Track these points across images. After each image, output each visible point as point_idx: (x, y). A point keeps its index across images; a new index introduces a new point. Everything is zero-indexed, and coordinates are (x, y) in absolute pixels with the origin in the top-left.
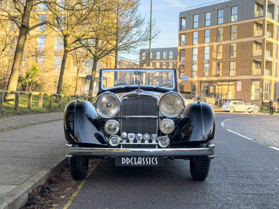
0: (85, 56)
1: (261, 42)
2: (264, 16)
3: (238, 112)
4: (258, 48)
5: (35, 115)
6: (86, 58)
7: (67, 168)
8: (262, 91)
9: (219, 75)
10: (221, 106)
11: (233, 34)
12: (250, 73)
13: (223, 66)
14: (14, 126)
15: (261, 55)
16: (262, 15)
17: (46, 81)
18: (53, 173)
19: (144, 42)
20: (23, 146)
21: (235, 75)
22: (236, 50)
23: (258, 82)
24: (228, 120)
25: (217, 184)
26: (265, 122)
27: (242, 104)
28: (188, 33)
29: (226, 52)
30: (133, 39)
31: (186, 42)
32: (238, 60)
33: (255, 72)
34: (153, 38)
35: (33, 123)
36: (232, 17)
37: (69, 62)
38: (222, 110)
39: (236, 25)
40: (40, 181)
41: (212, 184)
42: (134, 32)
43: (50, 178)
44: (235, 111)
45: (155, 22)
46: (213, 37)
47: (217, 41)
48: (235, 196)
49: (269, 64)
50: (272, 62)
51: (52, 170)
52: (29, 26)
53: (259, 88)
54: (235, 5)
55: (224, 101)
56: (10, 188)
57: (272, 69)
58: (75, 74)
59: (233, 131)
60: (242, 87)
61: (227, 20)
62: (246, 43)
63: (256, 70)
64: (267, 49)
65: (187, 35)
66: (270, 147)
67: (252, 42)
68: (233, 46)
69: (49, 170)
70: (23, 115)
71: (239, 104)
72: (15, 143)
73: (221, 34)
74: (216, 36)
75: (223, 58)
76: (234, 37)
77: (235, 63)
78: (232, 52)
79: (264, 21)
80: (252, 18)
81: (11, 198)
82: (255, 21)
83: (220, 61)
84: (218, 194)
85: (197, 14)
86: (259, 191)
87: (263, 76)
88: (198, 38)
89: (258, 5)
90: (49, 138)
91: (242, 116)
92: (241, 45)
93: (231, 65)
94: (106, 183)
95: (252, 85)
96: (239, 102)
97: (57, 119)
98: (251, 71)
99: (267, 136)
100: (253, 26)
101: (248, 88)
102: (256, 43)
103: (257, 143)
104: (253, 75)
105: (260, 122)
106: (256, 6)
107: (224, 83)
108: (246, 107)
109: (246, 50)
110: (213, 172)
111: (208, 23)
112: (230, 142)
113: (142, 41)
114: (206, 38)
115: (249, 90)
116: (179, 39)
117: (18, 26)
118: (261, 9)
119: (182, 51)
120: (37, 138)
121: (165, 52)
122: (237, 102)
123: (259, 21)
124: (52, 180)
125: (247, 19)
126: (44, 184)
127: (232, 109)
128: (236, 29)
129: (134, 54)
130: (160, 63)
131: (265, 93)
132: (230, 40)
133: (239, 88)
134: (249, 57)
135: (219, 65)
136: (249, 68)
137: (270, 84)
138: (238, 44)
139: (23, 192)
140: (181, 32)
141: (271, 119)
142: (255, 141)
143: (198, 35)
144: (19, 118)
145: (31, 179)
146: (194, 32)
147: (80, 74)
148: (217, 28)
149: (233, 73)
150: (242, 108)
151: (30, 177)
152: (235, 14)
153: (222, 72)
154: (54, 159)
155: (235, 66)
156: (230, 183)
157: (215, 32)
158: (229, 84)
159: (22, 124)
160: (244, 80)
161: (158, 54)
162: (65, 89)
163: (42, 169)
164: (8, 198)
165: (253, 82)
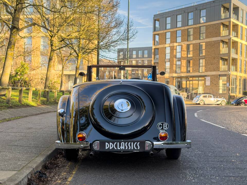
0: (69, 55)
1: (227, 41)
2: (230, 17)
3: (208, 104)
4: (224, 47)
5: (26, 108)
6: (70, 57)
7: (60, 155)
8: (229, 85)
9: (189, 71)
10: (192, 99)
11: (202, 34)
12: (218, 69)
13: (193, 63)
14: (7, 118)
15: (228, 52)
16: (228, 17)
17: (33, 78)
18: (48, 160)
19: (123, 42)
20: (18, 135)
21: (204, 71)
22: (205, 49)
23: (225, 78)
24: (200, 111)
25: (200, 168)
26: (233, 113)
27: (211, 97)
28: (161, 34)
29: (196, 50)
30: (114, 39)
31: (159, 42)
32: (207, 58)
33: (222, 68)
34: (131, 38)
35: (25, 116)
36: (201, 19)
37: (54, 61)
38: (193, 102)
39: (205, 26)
40: (37, 167)
41: (195, 168)
42: (114, 33)
43: (46, 164)
44: (205, 103)
45: (132, 23)
46: (184, 37)
47: (188, 41)
48: (218, 179)
49: (235, 60)
50: (237, 59)
51: (47, 157)
52: (19, 27)
53: (226, 83)
54: (204, 8)
55: (195, 95)
56: (10, 174)
57: (237, 65)
58: (59, 71)
59: (206, 121)
60: (210, 82)
61: (197, 21)
62: (214, 42)
63: (223, 66)
64: (233, 47)
65: (160, 35)
66: (242, 134)
67: (219, 41)
68: (202, 45)
69: (45, 157)
70: (15, 109)
71: (208, 97)
72: (10, 133)
73: (191, 34)
74: (187, 36)
75: (193, 56)
76: (203, 37)
77: (204, 60)
78: (201, 50)
79: (230, 22)
80: (219, 20)
81: (12, 183)
82: (221, 23)
83: (191, 58)
84: (202, 177)
85: (170, 17)
86: (239, 174)
87: (230, 71)
88: (171, 38)
89: (224, 7)
90: (41, 129)
91: (212, 108)
92: (209, 44)
93: (200, 62)
94: (98, 168)
95: (219, 80)
96: (208, 96)
97: (45, 112)
98: (219, 67)
99: (237, 125)
100: (220, 27)
101: (216, 83)
102: (223, 42)
103: (230, 131)
104: (221, 71)
105: (229, 113)
106: (222, 9)
107: (194, 79)
108: (214, 100)
109: (214, 48)
110: (195, 157)
111: (179, 24)
112: (206, 131)
113: (121, 41)
114: (177, 38)
115: (217, 85)
116: (154, 39)
117: (9, 27)
118: (227, 11)
119: (156, 50)
120: (29, 129)
121: (140, 51)
122: (207, 96)
123: (225, 22)
124: (48, 167)
125: (214, 21)
126: (41, 170)
127: (202, 102)
128: (205, 29)
129: (114, 52)
130: (136, 61)
131: (232, 87)
132: (200, 39)
133: (208, 83)
134: (217, 55)
135: (189, 62)
136: (217, 65)
137: (236, 79)
138: (207, 43)
139: (23, 178)
140: (156, 33)
141: (238, 110)
142: (228, 129)
143: (170, 35)
144: (12, 111)
145: (29, 165)
146: (167, 33)
147: (64, 71)
148: (188, 29)
149: (202, 69)
150: (212, 100)
151: (28, 163)
152: (204, 16)
153: (193, 69)
154: (48, 148)
155: (204, 63)
156: (212, 167)
157: (186, 32)
158: (199, 79)
159: (15, 116)
160: (213, 75)
161: (134, 53)
162: (51, 85)
163: (38, 156)
164: (10, 183)
165: (220, 77)
